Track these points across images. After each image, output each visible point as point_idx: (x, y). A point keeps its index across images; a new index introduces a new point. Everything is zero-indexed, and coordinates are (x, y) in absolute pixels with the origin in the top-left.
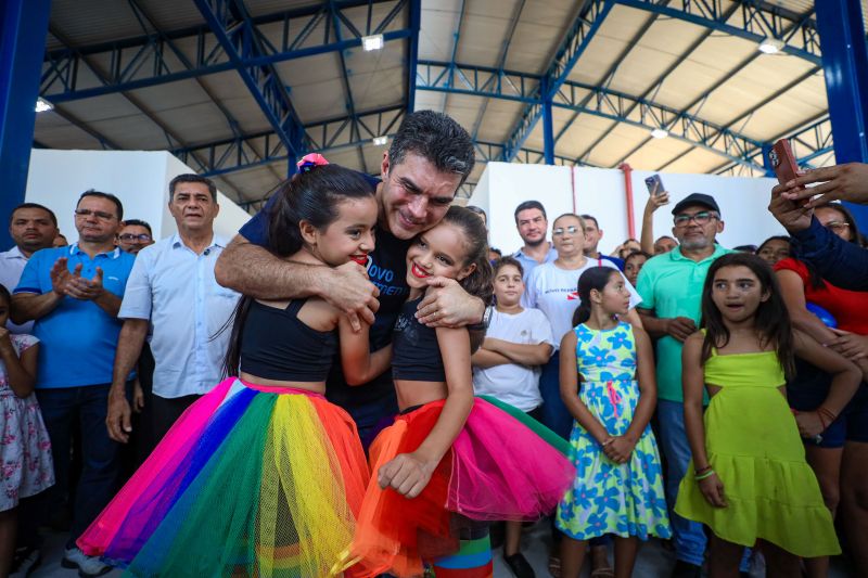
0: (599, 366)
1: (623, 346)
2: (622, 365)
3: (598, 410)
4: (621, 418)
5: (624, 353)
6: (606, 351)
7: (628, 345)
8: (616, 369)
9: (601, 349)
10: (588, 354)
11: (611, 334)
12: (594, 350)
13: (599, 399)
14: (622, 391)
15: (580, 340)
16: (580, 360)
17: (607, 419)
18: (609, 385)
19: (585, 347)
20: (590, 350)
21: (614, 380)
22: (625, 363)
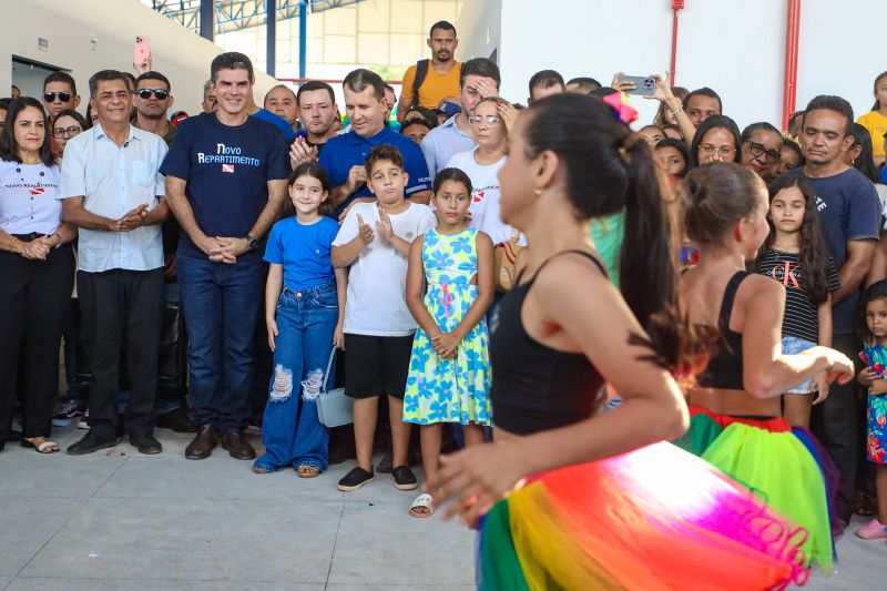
0: (439, 269)
1: (462, 251)
2: (460, 268)
3: (434, 310)
4: (452, 318)
5: (463, 257)
6: (446, 255)
7: (468, 249)
8: (453, 272)
9: (442, 253)
10: (431, 258)
11: (455, 238)
12: (437, 254)
13: (435, 300)
14: (457, 294)
15: (426, 244)
16: (425, 263)
17: (440, 318)
18: (446, 287)
19: (429, 251)
20: (433, 255)
21: (450, 282)
22: (464, 267)
